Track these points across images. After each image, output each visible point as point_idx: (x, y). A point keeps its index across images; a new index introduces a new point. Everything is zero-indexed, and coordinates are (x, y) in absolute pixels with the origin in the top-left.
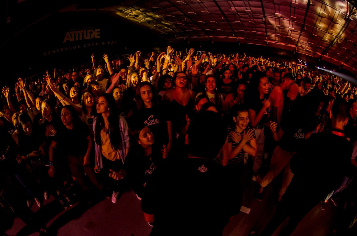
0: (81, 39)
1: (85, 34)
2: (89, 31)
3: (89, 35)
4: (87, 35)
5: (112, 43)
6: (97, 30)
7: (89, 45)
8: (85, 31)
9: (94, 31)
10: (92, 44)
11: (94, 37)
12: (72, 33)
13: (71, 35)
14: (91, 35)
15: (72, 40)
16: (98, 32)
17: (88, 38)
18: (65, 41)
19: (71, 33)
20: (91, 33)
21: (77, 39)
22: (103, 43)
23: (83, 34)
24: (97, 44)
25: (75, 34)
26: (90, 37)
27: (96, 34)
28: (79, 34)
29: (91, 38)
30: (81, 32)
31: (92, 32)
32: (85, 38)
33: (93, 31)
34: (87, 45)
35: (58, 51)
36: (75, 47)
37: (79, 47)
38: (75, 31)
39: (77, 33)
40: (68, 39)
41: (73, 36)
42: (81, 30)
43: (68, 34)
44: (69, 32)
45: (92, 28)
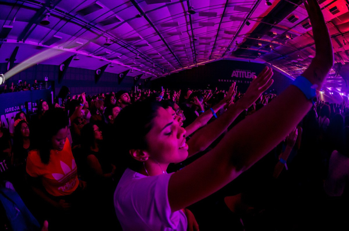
0: (243, 77)
2: (248, 73)
3: (248, 75)
4: (247, 75)
8: (245, 73)
11: (252, 78)
12: (238, 72)
13: (236, 73)
15: (237, 76)
17: (247, 77)
18: (232, 76)
19: (236, 71)
20: (249, 74)
21: (240, 77)
23: (244, 74)
25: (239, 73)
26: (249, 77)
27: (253, 76)
28: (241, 73)
32: (246, 77)
33: (251, 73)
34: (247, 82)
35: (228, 81)
36: (239, 81)
37: (242, 82)
38: (239, 71)
39: (240, 72)
40: (234, 75)
41: (238, 74)
42: (243, 71)
43: (234, 72)
44: (235, 71)
45: (250, 71)
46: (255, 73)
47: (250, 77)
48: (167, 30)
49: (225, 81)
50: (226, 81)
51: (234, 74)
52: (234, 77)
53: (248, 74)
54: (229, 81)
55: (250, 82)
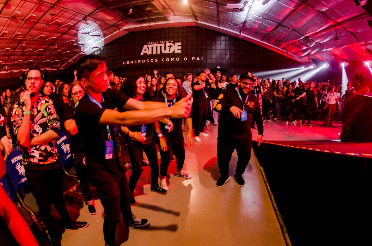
0: (159, 52)
1: (163, 48)
3: (168, 48)
4: (165, 49)
6: (177, 44)
7: (168, 60)
8: (163, 45)
9: (174, 45)
10: (172, 59)
11: (174, 51)
12: (150, 46)
13: (148, 48)
14: (170, 49)
15: (149, 53)
17: (167, 52)
18: (142, 54)
19: (148, 46)
20: (170, 46)
21: (154, 53)
22: (186, 59)
23: (161, 47)
24: (178, 59)
25: (152, 48)
26: (169, 51)
27: (176, 48)
28: (157, 47)
30: (159, 45)
31: (172, 46)
32: (164, 52)
33: (172, 44)
34: (165, 60)
36: (152, 61)
37: (156, 60)
38: (152, 44)
39: (155, 46)
40: (145, 52)
42: (159, 43)
43: (145, 47)
45: (172, 41)
46: (180, 44)
47: (171, 52)
49: (132, 62)
50: (134, 62)
51: (145, 50)
52: (145, 54)
53: (167, 46)
55: (170, 60)
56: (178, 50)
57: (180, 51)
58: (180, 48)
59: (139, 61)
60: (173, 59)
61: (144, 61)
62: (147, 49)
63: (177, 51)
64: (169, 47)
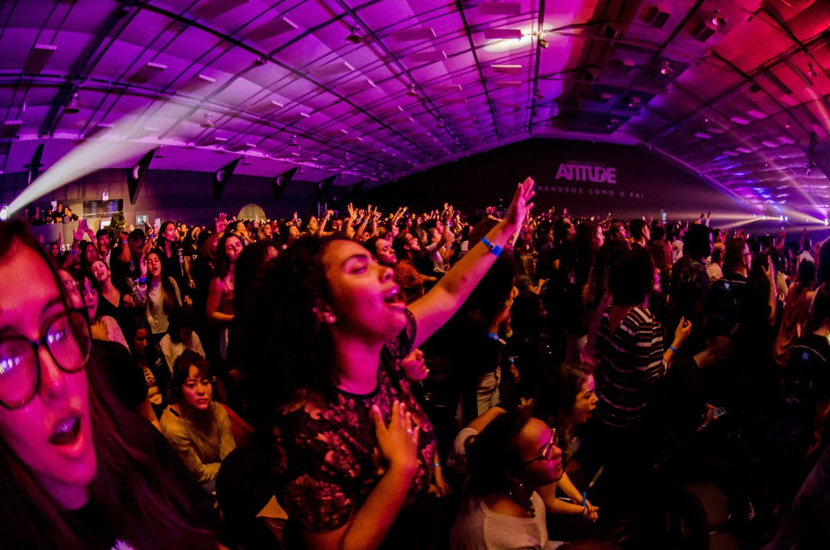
0: (584, 179)
1: (590, 172)
2: (597, 169)
4: (593, 176)
5: (637, 196)
6: (610, 169)
7: (597, 192)
8: (591, 168)
9: (606, 169)
11: (606, 180)
12: (571, 167)
13: (568, 169)
14: (600, 176)
15: (569, 177)
16: (612, 173)
17: (595, 179)
18: (557, 177)
19: (567, 166)
20: (601, 172)
21: (578, 178)
22: (622, 194)
23: (587, 171)
24: (612, 193)
25: (574, 170)
26: (600, 179)
27: (609, 176)
28: (581, 171)
29: (600, 181)
30: (584, 168)
31: (603, 172)
32: (591, 179)
33: (603, 170)
34: (593, 191)
35: (546, 189)
36: (574, 190)
37: (581, 191)
38: (574, 164)
39: (578, 167)
40: (562, 175)
41: (571, 172)
42: (584, 164)
43: (562, 167)
44: (565, 164)
45: (602, 165)
46: (614, 170)
47: (603, 180)
48: (341, 81)
50: (543, 189)
51: (563, 172)
52: (563, 179)
53: (596, 172)
54: (550, 189)
55: (601, 192)
56: (612, 179)
57: (614, 182)
58: (614, 176)
59: (553, 189)
60: (604, 192)
61: (560, 189)
62: (566, 171)
63: (610, 181)
64: (598, 174)
